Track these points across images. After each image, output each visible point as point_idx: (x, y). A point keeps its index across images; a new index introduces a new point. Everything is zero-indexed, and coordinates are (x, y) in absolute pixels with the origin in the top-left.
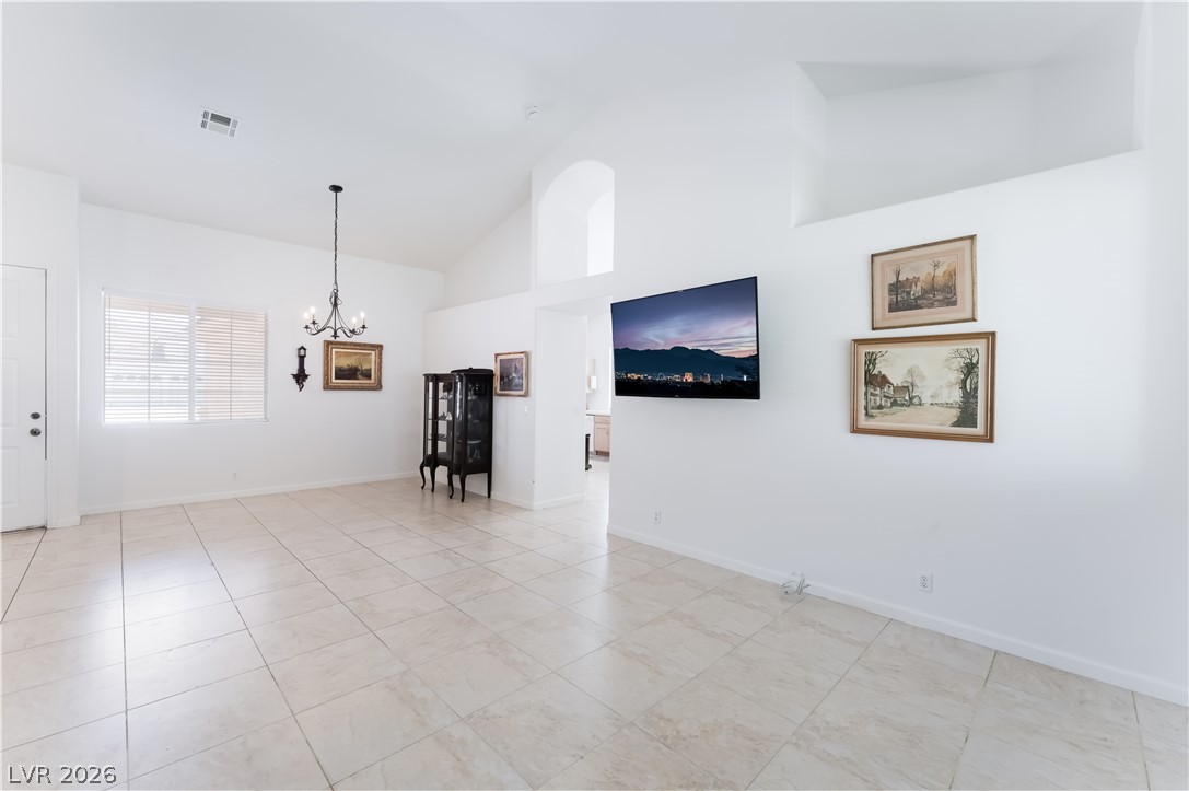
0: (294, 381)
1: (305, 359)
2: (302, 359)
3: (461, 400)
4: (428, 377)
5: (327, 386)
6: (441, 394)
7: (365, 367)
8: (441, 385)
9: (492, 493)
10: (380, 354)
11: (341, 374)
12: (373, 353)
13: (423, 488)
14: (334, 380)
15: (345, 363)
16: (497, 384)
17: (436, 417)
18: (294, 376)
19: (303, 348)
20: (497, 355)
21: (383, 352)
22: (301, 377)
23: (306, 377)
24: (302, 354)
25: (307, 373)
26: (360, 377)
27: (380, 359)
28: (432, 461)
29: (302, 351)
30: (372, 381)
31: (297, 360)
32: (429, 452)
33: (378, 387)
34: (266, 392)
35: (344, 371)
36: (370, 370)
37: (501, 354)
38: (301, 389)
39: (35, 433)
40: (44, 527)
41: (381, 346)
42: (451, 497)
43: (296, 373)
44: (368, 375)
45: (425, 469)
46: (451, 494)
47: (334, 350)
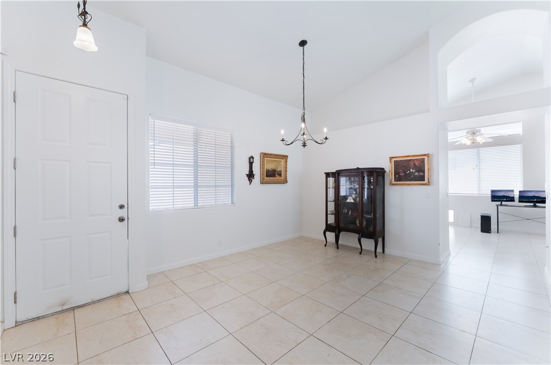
0: (247, 178)
2: (251, 164)
5: (262, 183)
7: (279, 169)
9: (385, 250)
10: (286, 161)
11: (267, 174)
12: (283, 160)
13: (325, 245)
14: (265, 178)
15: (270, 167)
17: (338, 200)
19: (252, 157)
20: (391, 158)
21: (288, 160)
22: (251, 176)
23: (253, 175)
24: (251, 161)
25: (254, 173)
26: (277, 175)
27: (286, 164)
28: (335, 228)
29: (252, 159)
30: (283, 178)
31: (248, 165)
33: (285, 181)
34: (232, 186)
35: (270, 172)
36: (281, 171)
37: (396, 157)
38: (250, 183)
39: (121, 220)
40: (127, 292)
41: (287, 156)
42: (360, 253)
43: (248, 173)
44: (280, 175)
45: (328, 233)
46: (360, 251)
47: (266, 159)
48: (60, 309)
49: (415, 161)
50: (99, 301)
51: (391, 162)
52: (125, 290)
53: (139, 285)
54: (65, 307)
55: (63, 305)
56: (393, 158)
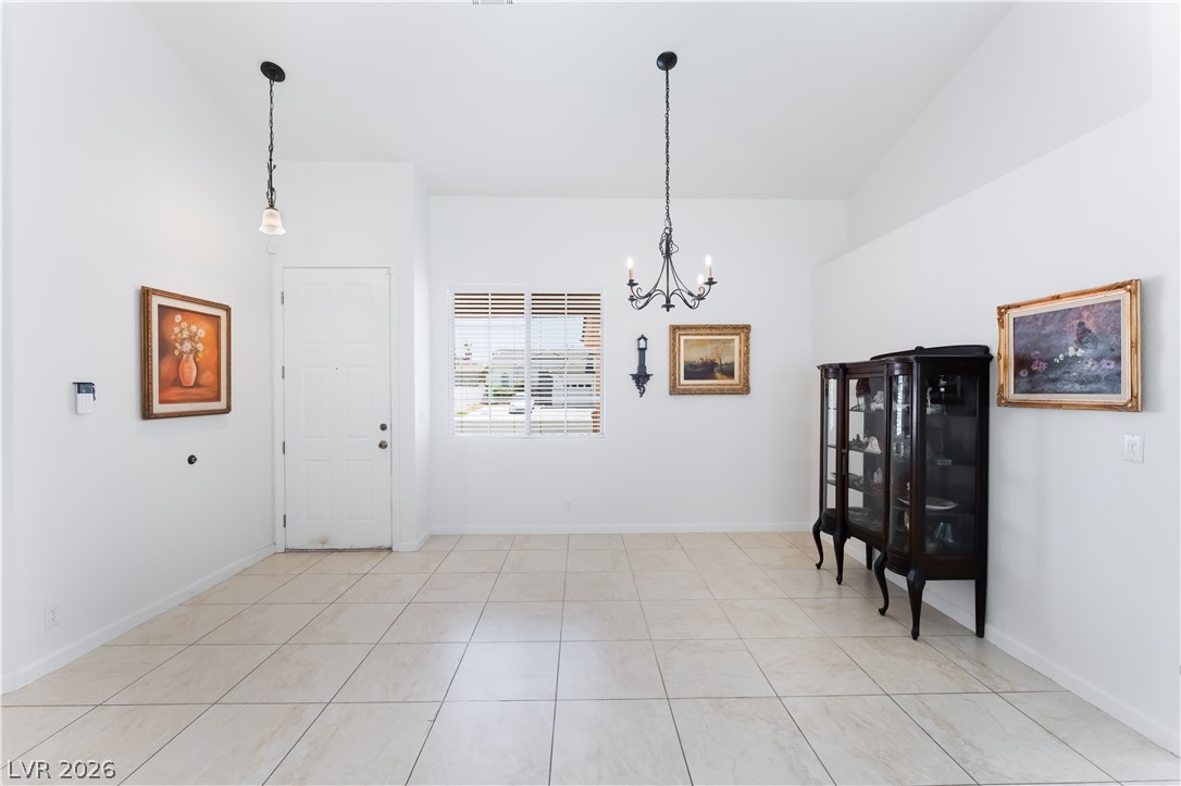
0: (633, 383)
1: (647, 353)
2: (642, 351)
3: (907, 413)
4: (826, 371)
5: (675, 390)
6: (853, 400)
7: (725, 360)
8: (853, 383)
9: (988, 628)
10: (747, 339)
11: (693, 371)
12: (737, 338)
13: (819, 566)
14: (683, 381)
15: (698, 355)
16: (1002, 377)
17: (844, 444)
18: (634, 377)
19: (643, 337)
20: (1002, 310)
21: (752, 335)
22: (641, 378)
23: (647, 377)
24: (642, 345)
25: (648, 372)
26: (718, 375)
27: (747, 346)
28: (836, 523)
29: (642, 342)
30: (736, 380)
31: (636, 355)
32: (831, 503)
33: (745, 389)
35: (696, 367)
36: (732, 364)
37: (1018, 306)
38: (641, 394)
39: (382, 445)
40: (390, 549)
41: (747, 328)
42: (883, 612)
43: (635, 372)
44: (729, 373)
45: (823, 535)
46: (882, 606)
47: (682, 338)
48: (319, 547)
49: (1085, 314)
50: (359, 550)
51: (1001, 323)
52: (386, 544)
53: (407, 542)
54: (325, 547)
55: (324, 543)
56: (1009, 307)
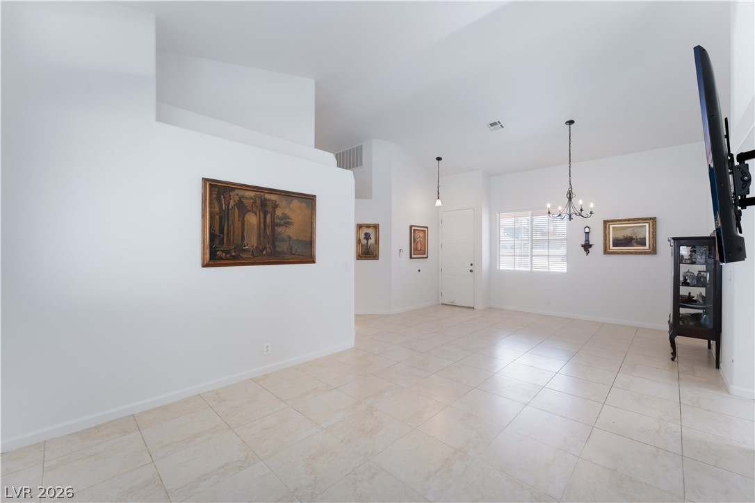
0: (583, 249)
1: (590, 234)
2: (587, 234)
5: (607, 252)
7: (639, 236)
10: (655, 225)
11: (617, 243)
12: (647, 225)
14: (611, 247)
15: (620, 235)
18: (583, 246)
19: (587, 227)
21: (658, 223)
22: (587, 247)
23: (590, 246)
24: (587, 231)
25: (591, 243)
26: (635, 244)
27: (654, 229)
29: (587, 229)
30: (648, 247)
31: (583, 236)
33: (653, 252)
34: (567, 256)
35: (620, 240)
36: (645, 239)
38: (587, 254)
39: (471, 271)
41: (654, 219)
43: (584, 243)
44: (642, 243)
47: (611, 226)
48: (451, 304)
52: (472, 306)
53: (478, 306)
54: (454, 304)
